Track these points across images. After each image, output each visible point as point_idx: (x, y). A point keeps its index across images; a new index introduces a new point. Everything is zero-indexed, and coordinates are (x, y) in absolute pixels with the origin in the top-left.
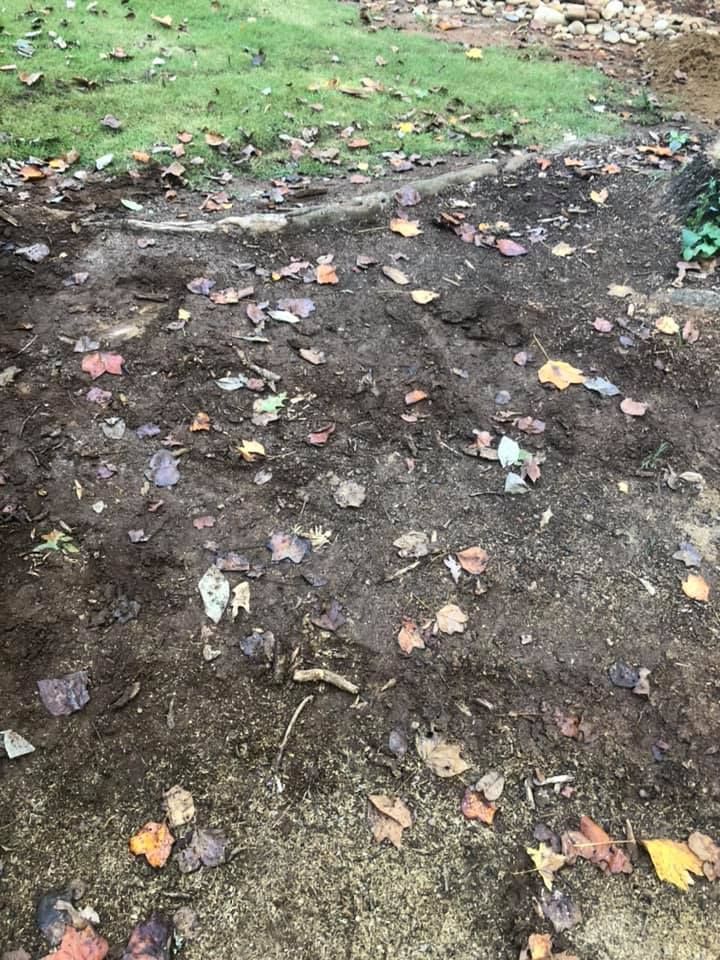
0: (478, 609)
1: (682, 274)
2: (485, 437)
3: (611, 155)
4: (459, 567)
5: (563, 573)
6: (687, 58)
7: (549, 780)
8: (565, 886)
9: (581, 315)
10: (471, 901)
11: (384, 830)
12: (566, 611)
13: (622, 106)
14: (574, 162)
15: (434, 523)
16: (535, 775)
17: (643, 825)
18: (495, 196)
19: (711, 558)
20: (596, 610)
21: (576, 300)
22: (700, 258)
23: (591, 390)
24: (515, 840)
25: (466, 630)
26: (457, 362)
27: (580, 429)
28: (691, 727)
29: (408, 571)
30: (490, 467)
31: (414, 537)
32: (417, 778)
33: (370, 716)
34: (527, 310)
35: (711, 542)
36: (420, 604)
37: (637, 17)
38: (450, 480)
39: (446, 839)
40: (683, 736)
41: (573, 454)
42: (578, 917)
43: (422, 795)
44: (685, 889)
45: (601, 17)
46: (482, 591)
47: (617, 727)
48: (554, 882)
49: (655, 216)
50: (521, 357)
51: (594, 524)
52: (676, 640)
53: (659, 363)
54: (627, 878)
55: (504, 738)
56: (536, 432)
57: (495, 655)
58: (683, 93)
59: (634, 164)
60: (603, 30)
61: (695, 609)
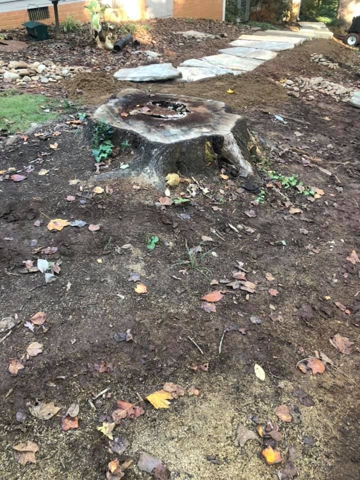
0: (47, 339)
1: (98, 168)
2: (29, 262)
3: (55, 128)
4: (33, 324)
5: (83, 306)
6: (80, 84)
7: (99, 395)
8: (119, 435)
9: (60, 197)
10: (78, 466)
11: (25, 459)
12: (88, 322)
13: (57, 108)
14: (39, 134)
15: (14, 310)
16: (93, 396)
17: (144, 391)
18: (4, 157)
19: (143, 275)
20: (101, 315)
21: (56, 191)
22: (103, 160)
23: (74, 226)
24: (91, 428)
25: (43, 350)
26: (6, 234)
27: (73, 244)
28: (154, 344)
29: (7, 337)
30: (36, 275)
31: (5, 321)
32: (36, 426)
33: (3, 412)
34: (33, 202)
35: (142, 269)
36: (17, 349)
37: (53, 70)
38: (17, 288)
39: (58, 446)
40: (151, 349)
41: (73, 256)
42: (127, 444)
43: (40, 433)
44: (168, 407)
45: (37, 73)
46: (46, 330)
47: (124, 358)
48: (113, 436)
49: (81, 148)
50: (37, 223)
51: (91, 281)
52: (139, 313)
53: (100, 206)
54: (144, 416)
55: (74, 387)
56: (54, 252)
57: (61, 355)
58: (83, 98)
59: (66, 129)
60: (40, 78)
61: (143, 297)
